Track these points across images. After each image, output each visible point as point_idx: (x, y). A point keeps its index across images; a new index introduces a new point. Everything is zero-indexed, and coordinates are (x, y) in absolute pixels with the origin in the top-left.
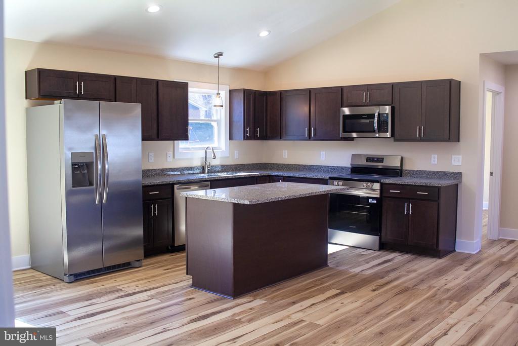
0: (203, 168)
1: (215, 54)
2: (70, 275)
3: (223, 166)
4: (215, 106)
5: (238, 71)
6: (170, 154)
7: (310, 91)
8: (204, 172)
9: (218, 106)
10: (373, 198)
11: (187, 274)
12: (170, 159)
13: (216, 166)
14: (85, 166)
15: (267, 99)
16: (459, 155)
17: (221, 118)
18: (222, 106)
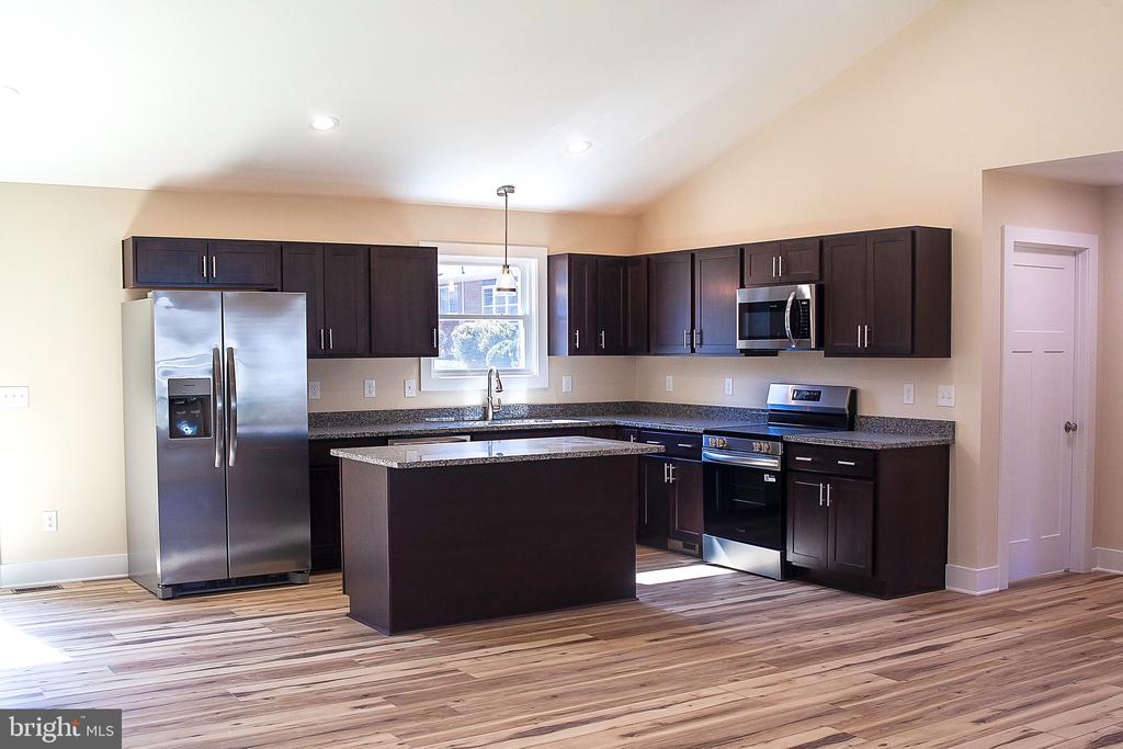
0: (485, 410)
1: (499, 189)
2: (166, 586)
3: (532, 407)
4: (499, 290)
5: (567, 218)
6: (413, 383)
7: (693, 255)
8: (485, 418)
9: (505, 290)
10: (771, 473)
11: (344, 593)
12: (412, 392)
13: (516, 407)
14: (199, 403)
15: (626, 272)
16: (951, 384)
17: (531, 311)
18: (514, 290)
